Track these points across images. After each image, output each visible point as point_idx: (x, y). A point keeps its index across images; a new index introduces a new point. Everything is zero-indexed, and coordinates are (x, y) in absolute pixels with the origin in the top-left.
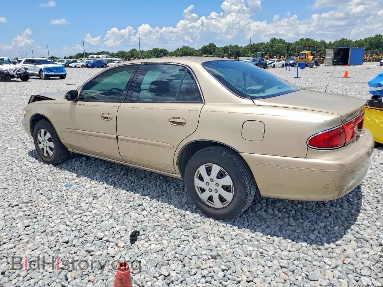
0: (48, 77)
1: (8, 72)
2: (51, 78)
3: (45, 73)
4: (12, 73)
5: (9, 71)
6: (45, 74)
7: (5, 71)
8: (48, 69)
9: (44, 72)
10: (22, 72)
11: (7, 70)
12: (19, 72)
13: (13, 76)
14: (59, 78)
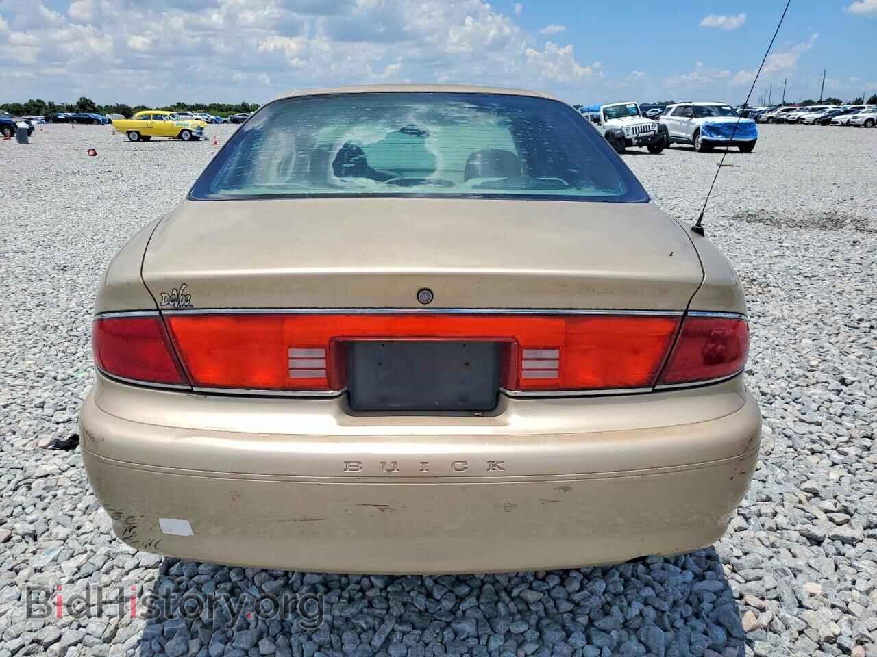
0: (708, 147)
1: (623, 132)
2: (716, 148)
3: (704, 137)
4: (630, 135)
5: (625, 132)
6: (704, 140)
7: (617, 130)
8: (711, 129)
9: (703, 134)
10: (650, 133)
11: (621, 129)
12: (645, 134)
13: (629, 143)
14: (736, 149)
